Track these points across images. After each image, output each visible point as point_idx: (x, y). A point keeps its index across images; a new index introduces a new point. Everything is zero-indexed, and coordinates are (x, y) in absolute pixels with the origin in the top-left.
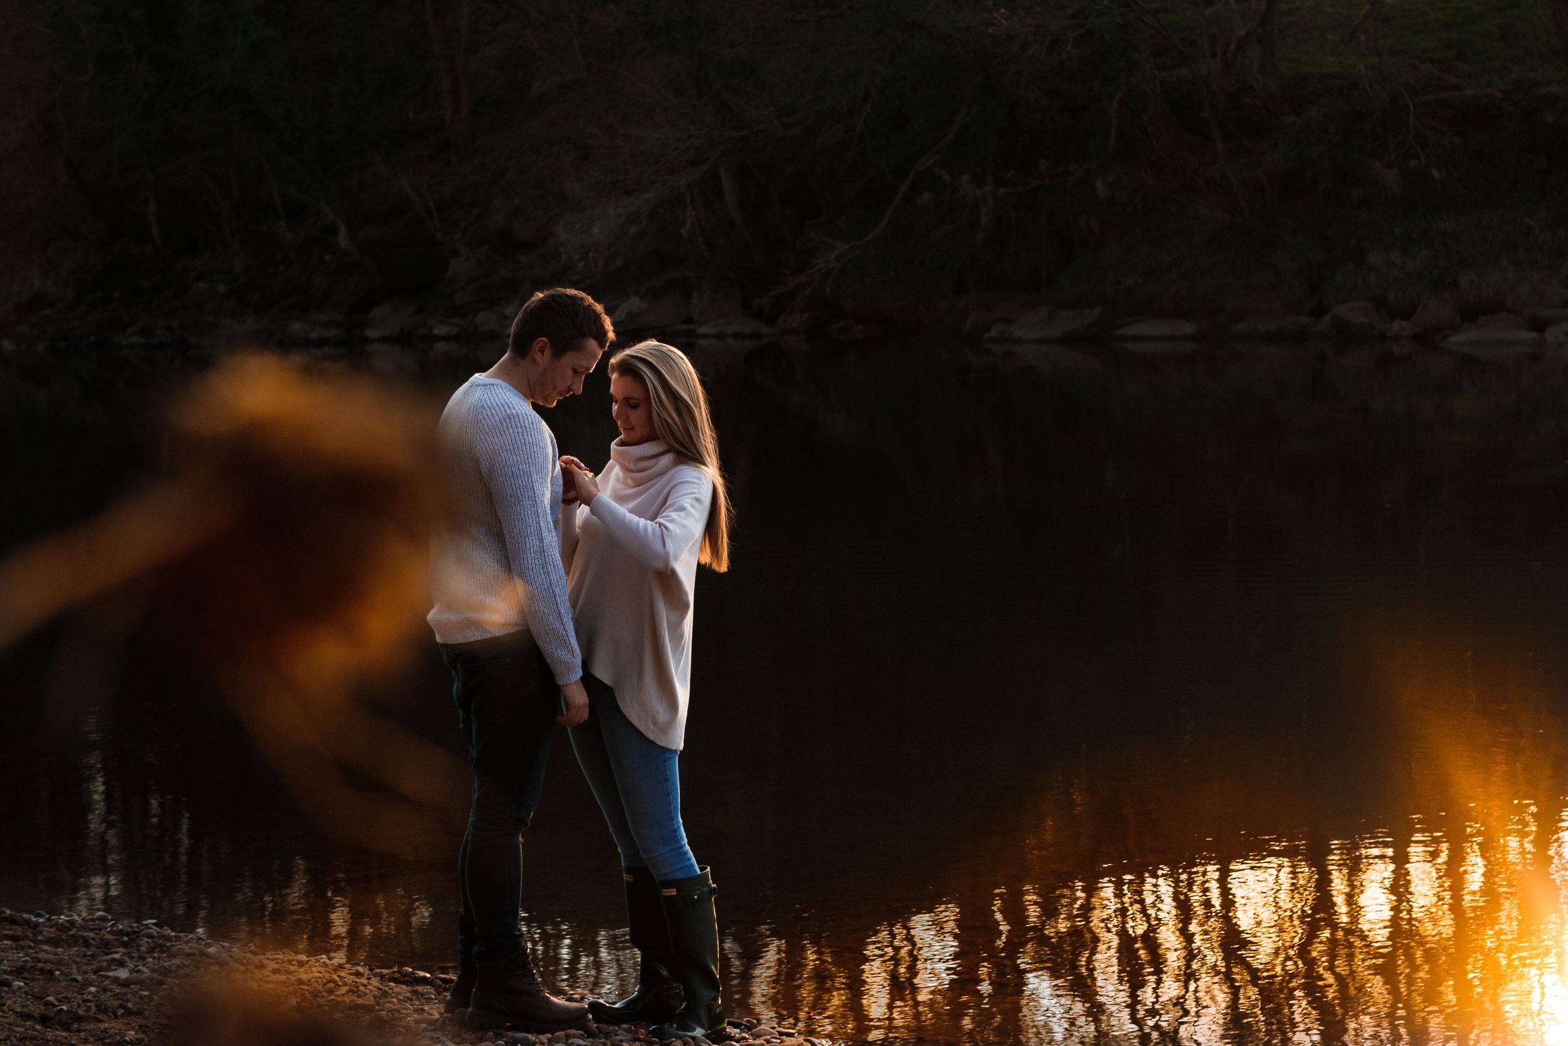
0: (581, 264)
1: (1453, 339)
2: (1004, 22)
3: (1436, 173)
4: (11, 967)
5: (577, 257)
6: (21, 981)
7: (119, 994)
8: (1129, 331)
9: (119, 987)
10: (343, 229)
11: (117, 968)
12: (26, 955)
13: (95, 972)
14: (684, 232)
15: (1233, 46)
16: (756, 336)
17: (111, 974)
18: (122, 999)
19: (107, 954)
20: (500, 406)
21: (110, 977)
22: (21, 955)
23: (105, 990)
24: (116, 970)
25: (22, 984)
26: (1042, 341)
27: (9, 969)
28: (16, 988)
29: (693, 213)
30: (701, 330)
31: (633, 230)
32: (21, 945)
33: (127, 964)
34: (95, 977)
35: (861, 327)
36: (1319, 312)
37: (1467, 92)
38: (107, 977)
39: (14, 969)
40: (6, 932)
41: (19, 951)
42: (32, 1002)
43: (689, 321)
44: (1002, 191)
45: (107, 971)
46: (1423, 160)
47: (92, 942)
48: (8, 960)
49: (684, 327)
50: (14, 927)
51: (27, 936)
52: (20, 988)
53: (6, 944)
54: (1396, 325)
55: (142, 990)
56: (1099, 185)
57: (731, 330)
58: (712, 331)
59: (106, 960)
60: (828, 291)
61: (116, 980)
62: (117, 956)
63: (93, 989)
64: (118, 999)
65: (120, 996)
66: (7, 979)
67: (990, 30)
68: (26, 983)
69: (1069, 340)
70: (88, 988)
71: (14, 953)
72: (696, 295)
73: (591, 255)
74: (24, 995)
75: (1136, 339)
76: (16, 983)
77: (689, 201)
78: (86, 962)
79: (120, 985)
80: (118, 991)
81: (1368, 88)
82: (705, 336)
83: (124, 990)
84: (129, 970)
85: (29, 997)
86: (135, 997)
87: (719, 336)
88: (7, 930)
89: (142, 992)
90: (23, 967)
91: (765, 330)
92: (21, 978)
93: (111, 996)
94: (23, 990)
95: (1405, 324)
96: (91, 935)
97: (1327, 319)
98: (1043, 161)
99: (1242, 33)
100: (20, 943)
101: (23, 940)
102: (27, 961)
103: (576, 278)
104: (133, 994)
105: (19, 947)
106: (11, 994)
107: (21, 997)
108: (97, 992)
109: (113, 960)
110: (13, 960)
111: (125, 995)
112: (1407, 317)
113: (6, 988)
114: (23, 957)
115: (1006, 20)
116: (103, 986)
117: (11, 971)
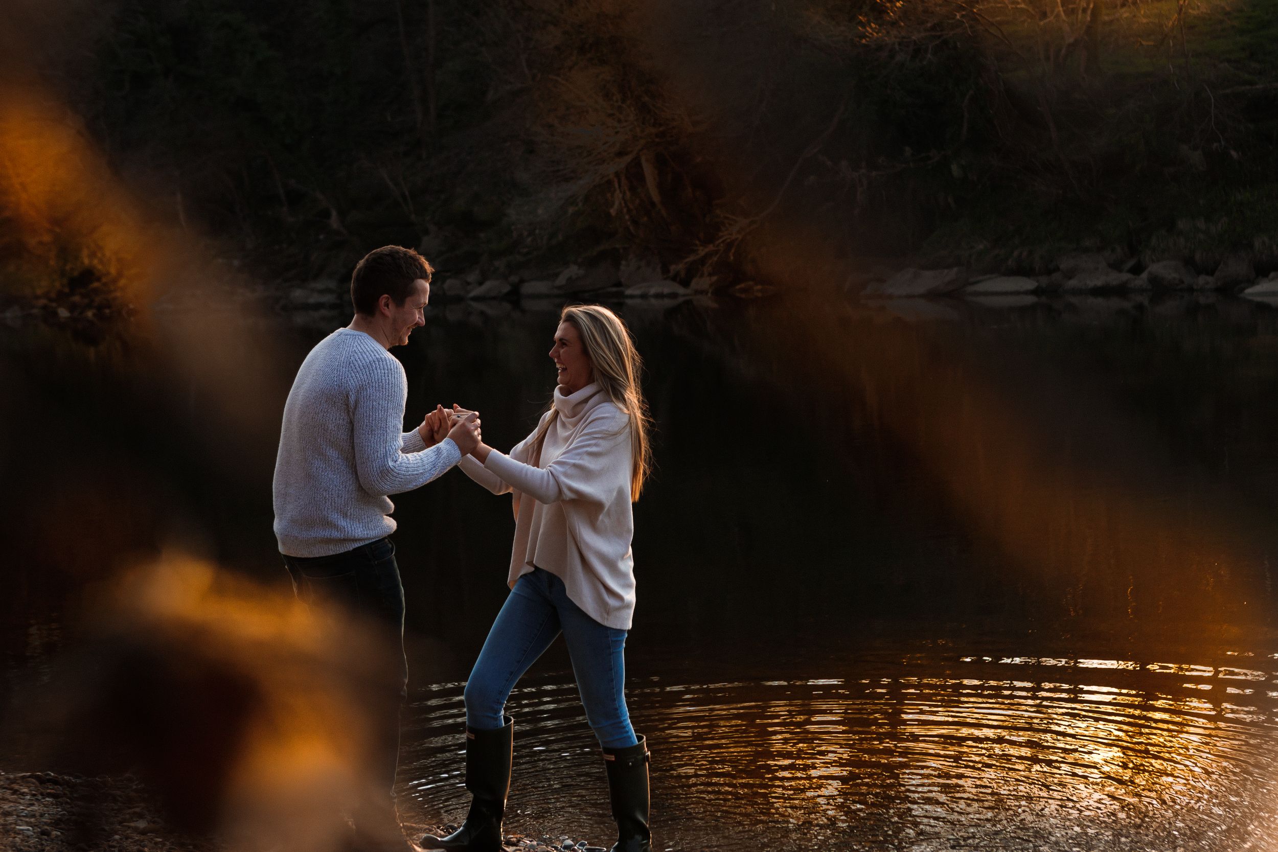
0: (529, 239)
1: (1249, 291)
2: (875, 34)
3: (1234, 153)
4: (50, 819)
5: (525, 233)
6: (58, 831)
7: (138, 840)
8: (980, 287)
9: (138, 835)
10: (334, 214)
11: (138, 819)
12: (63, 810)
13: (120, 823)
14: (613, 212)
15: (1063, 51)
16: (674, 296)
17: (132, 824)
18: (140, 845)
19: (130, 808)
20: (370, 352)
21: (132, 827)
22: (59, 810)
23: (127, 838)
24: (137, 821)
25: (59, 833)
26: (910, 297)
27: (49, 821)
28: (54, 837)
29: (621, 196)
30: (628, 292)
31: (571, 210)
32: (60, 802)
33: (146, 816)
34: (120, 827)
35: (759, 287)
36: (1137, 270)
37: (1258, 87)
38: (129, 827)
39: (53, 821)
40: (49, 791)
41: (58, 806)
42: (66, 848)
43: (619, 284)
44: (874, 173)
45: (130, 822)
46: (1223, 143)
47: (120, 799)
48: (49, 814)
49: (614, 289)
50: (56, 787)
51: (65, 794)
52: (57, 836)
53: (48, 801)
54: (1202, 280)
55: (157, 838)
56: (954, 168)
57: (653, 291)
58: (638, 292)
59: (129, 813)
60: (732, 258)
61: (136, 830)
62: (137, 810)
63: (117, 837)
64: (138, 845)
65: (138, 843)
66: (47, 829)
67: (864, 41)
68: (61, 833)
69: (933, 295)
70: (113, 836)
71: (54, 808)
72: (623, 262)
73: (537, 231)
74: (60, 843)
75: (986, 294)
76: (54, 832)
77: (617, 186)
78: (113, 814)
79: (139, 833)
80: (137, 838)
81: (1176, 84)
82: (632, 297)
83: (142, 837)
84: (147, 821)
85: (64, 844)
86: (151, 842)
87: (644, 296)
88: (51, 789)
89: (157, 839)
90: (60, 820)
91: (681, 290)
92: (59, 829)
93: (131, 842)
94: (59, 838)
95: (1210, 279)
96: (119, 793)
97: (1144, 275)
98: (907, 149)
99: (1071, 40)
100: (59, 800)
101: (62, 797)
102: (64, 814)
103: (525, 250)
104: (149, 841)
105: (59, 804)
106: (50, 841)
107: (57, 844)
108: (121, 839)
109: (135, 813)
110: (53, 814)
111: (143, 841)
112: (1211, 273)
113: (46, 837)
114: (61, 811)
115: (877, 33)
116: (126, 834)
117: (51, 822)
